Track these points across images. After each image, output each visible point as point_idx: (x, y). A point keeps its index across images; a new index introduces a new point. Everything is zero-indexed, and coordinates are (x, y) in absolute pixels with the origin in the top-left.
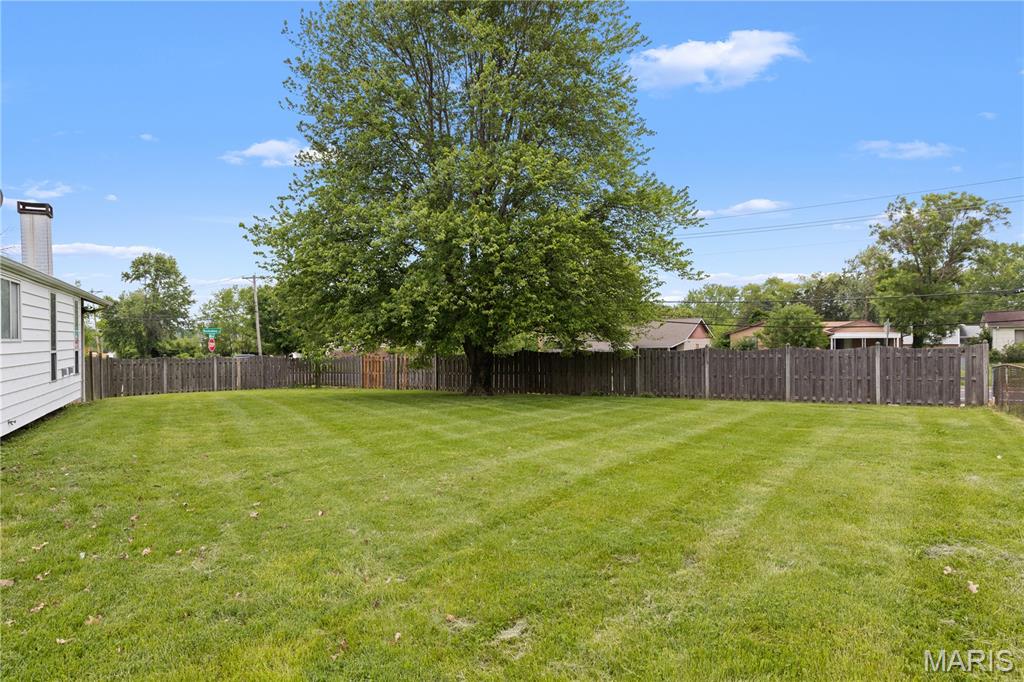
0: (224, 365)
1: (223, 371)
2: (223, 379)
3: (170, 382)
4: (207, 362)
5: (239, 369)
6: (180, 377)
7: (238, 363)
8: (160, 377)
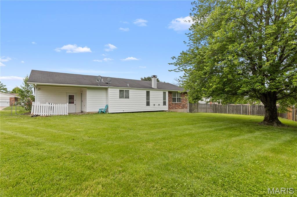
0: (244, 107)
1: (244, 109)
2: (244, 111)
3: (229, 111)
4: (239, 106)
5: (249, 109)
6: (231, 109)
7: (249, 107)
8: (226, 110)
